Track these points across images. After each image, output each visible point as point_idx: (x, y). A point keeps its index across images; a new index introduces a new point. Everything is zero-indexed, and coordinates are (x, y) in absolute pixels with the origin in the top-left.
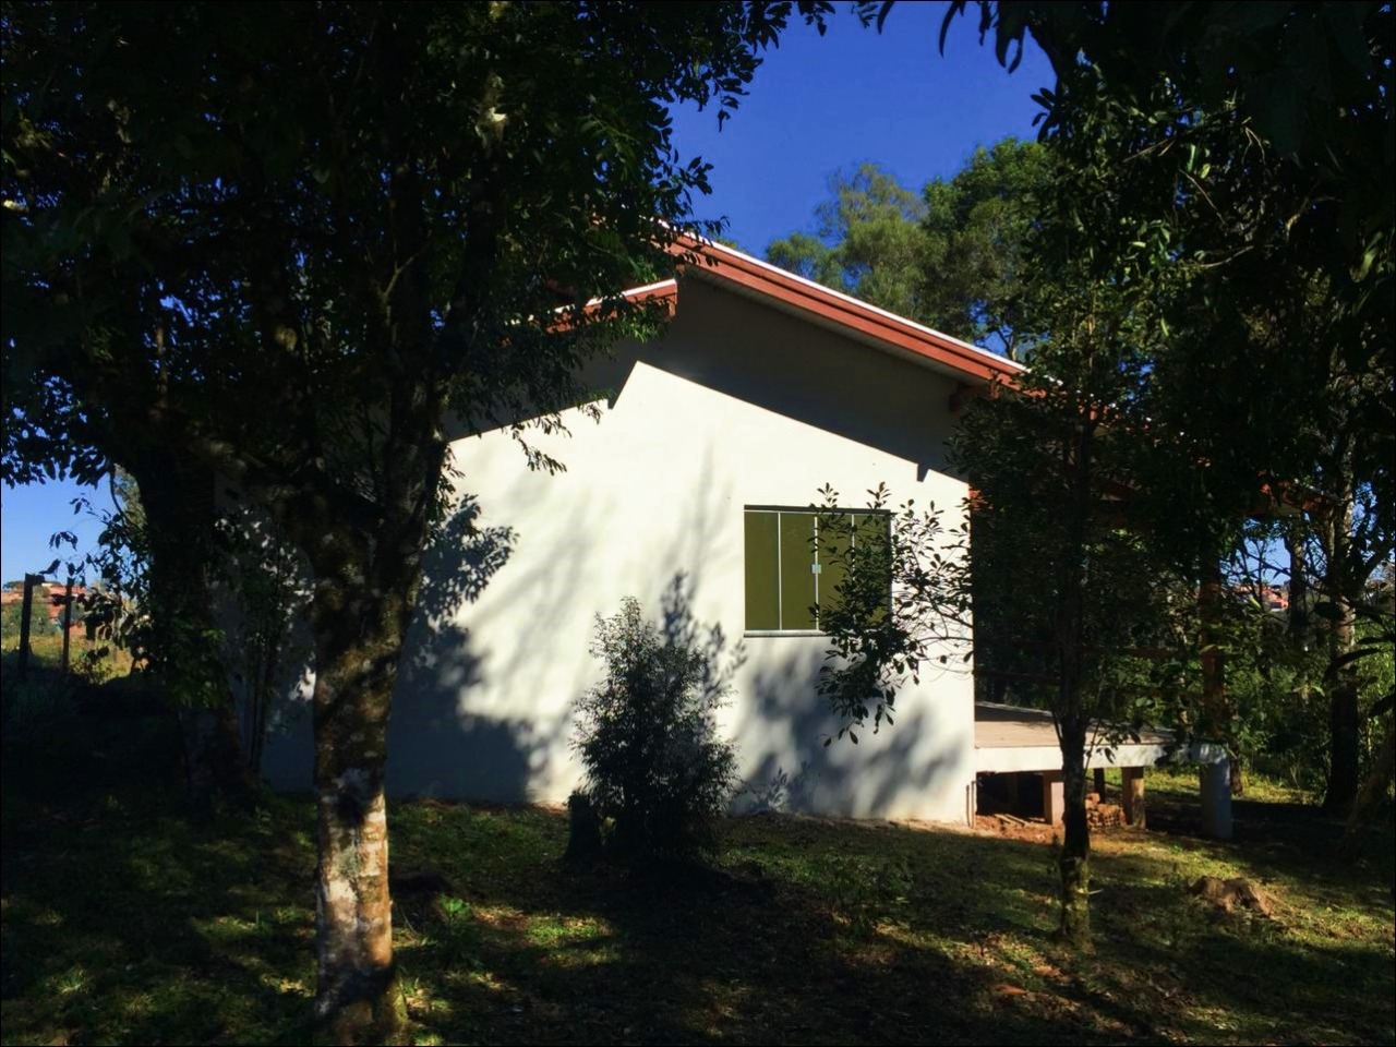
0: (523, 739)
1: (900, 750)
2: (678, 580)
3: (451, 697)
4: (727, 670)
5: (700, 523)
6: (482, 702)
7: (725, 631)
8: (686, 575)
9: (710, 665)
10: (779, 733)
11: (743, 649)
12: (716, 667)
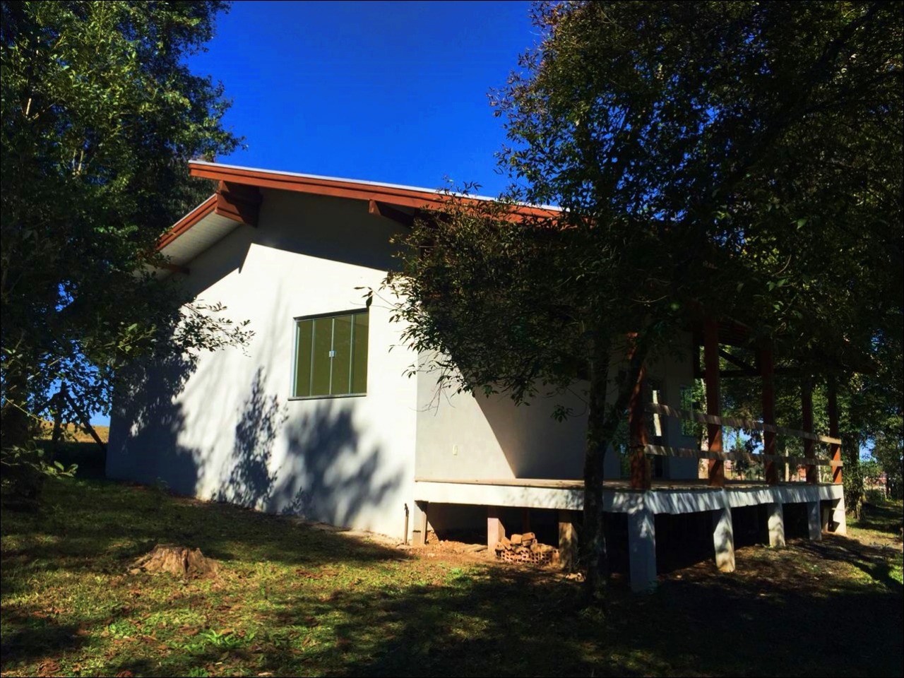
0: (197, 459)
1: (364, 475)
2: (260, 371)
3: (174, 437)
4: (279, 423)
5: (273, 333)
6: (186, 440)
7: (279, 400)
8: (263, 368)
9: (272, 420)
10: (300, 463)
11: (287, 410)
12: (274, 422)
